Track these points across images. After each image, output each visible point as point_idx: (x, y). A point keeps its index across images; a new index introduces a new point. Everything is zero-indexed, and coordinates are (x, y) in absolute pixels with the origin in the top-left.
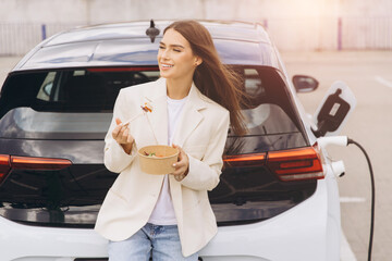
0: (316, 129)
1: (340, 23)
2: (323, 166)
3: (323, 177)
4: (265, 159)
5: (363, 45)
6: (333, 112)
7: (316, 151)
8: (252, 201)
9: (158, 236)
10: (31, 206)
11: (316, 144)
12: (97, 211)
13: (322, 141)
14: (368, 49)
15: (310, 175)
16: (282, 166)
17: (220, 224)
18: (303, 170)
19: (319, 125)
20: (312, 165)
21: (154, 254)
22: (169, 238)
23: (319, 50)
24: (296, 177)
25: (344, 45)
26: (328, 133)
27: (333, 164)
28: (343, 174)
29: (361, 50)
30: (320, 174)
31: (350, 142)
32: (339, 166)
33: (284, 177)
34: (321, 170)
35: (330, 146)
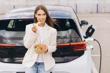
0: (85, 36)
1: (97, 5)
2: (86, 47)
3: (86, 50)
4: (70, 45)
5: (104, 12)
6: (90, 31)
7: (85, 42)
8: (67, 56)
9: (38, 66)
10: (5, 57)
11: (85, 41)
12: (23, 59)
13: (86, 40)
14: (105, 13)
15: (82, 49)
16: (75, 47)
17: (56, 63)
18: (81, 48)
19: (86, 35)
20: (83, 47)
21: (38, 71)
22: (42, 67)
23: (91, 13)
24: (79, 50)
25: (98, 12)
26: (89, 37)
27: (90, 46)
28: (92, 49)
29: (103, 13)
30: (85, 49)
31: (94, 40)
32: (91, 47)
33: (75, 50)
34: (86, 48)
35: (89, 41)
